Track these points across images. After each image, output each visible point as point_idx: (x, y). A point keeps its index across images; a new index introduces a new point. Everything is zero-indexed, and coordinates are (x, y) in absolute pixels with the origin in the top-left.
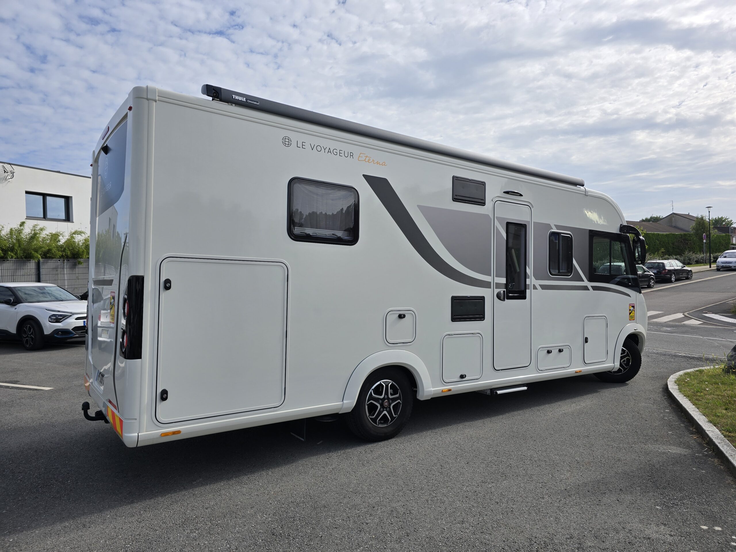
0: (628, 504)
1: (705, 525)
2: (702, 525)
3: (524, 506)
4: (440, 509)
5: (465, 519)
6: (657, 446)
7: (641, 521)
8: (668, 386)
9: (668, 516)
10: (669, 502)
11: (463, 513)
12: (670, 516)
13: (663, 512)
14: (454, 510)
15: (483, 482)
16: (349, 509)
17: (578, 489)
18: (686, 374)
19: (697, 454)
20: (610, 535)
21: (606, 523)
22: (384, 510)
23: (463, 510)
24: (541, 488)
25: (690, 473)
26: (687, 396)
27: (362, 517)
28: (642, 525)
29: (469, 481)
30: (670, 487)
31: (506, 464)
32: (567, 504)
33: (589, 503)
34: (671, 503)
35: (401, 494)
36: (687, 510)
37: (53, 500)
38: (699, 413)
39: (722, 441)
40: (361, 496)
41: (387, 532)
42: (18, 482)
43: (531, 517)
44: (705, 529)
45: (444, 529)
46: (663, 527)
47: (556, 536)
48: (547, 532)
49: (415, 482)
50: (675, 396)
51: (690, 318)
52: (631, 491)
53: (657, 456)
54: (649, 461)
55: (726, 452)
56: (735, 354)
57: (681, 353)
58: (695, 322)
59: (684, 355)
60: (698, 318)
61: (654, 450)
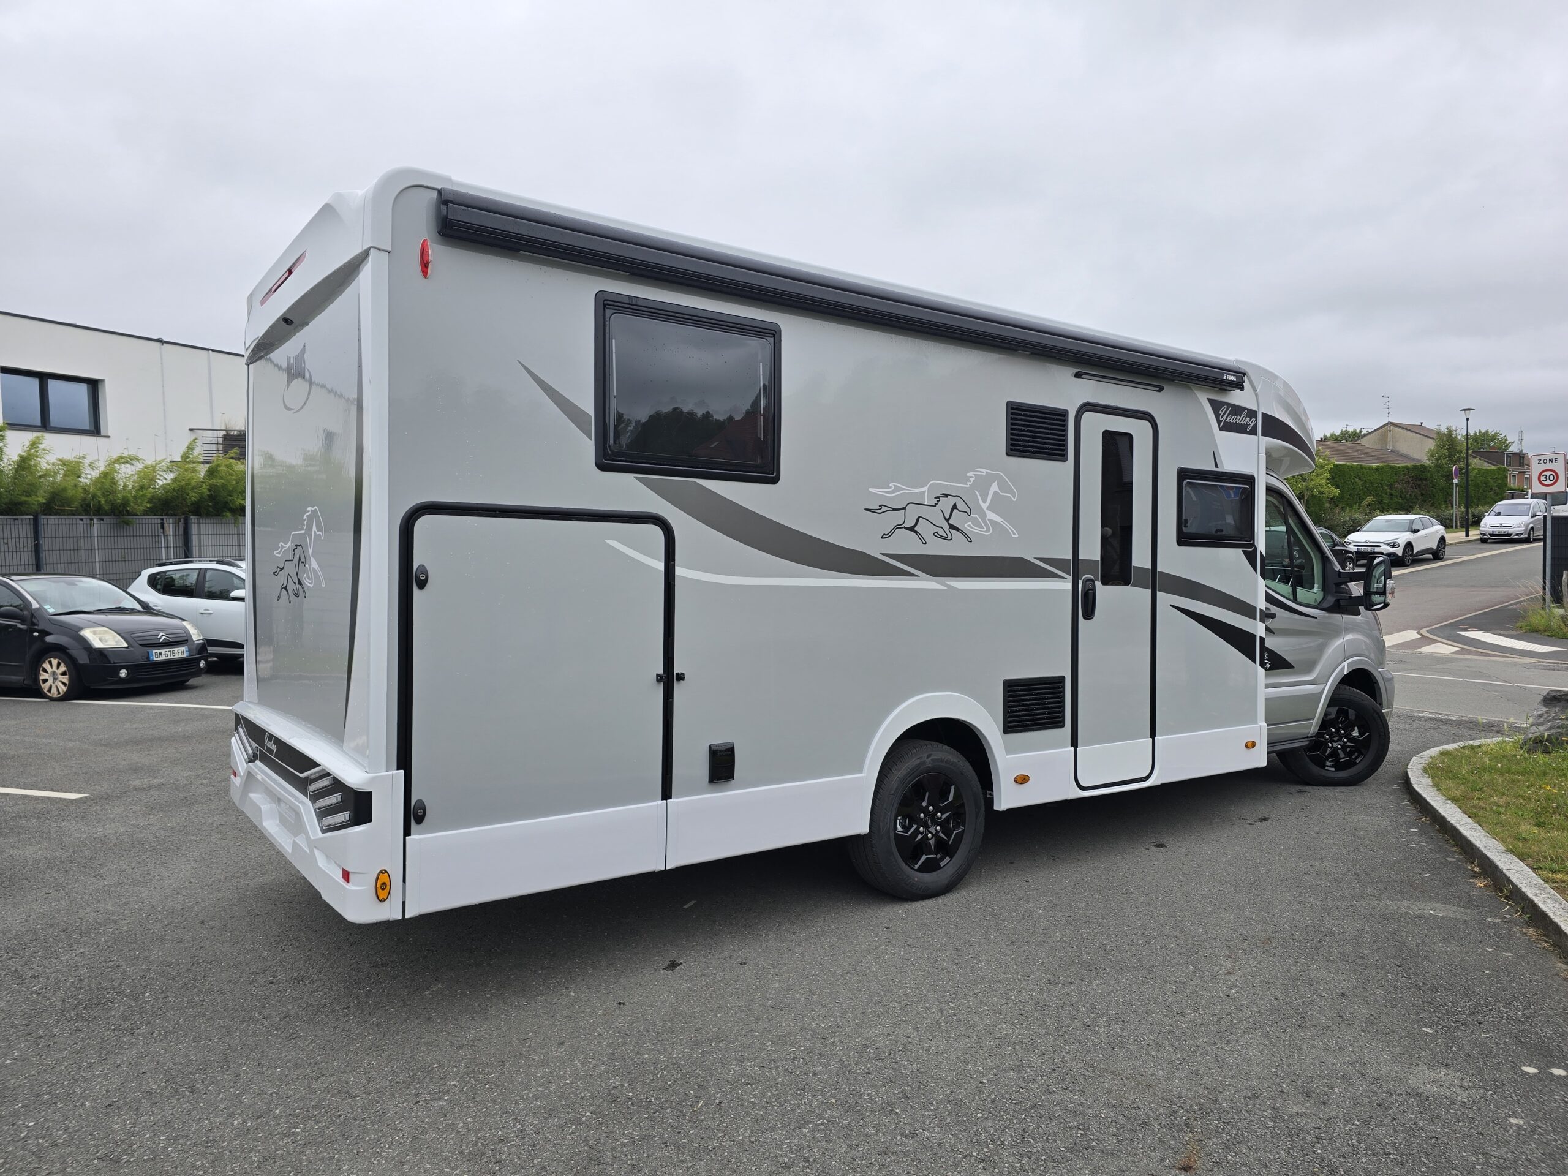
0: (1364, 1025)
1: (1530, 1066)
2: (1524, 1066)
4: (967, 1040)
5: (1024, 1062)
6: (1405, 903)
7: (1395, 1060)
8: (1409, 779)
9: (1451, 1047)
10: (1449, 1018)
11: (1017, 1047)
12: (1454, 1049)
13: (1440, 1040)
15: (1051, 982)
16: (773, 1043)
17: (1254, 994)
18: (1442, 754)
19: (1489, 919)
20: (1336, 1090)
21: (1323, 1064)
22: (848, 1044)
25: (1482, 957)
26: (1455, 800)
27: (801, 1060)
28: (1400, 1068)
29: (1020, 981)
30: (1445, 987)
31: (1094, 945)
32: (1235, 1026)
33: (1282, 1024)
34: (1452, 1020)
35: (879, 1009)
36: (1488, 1035)
37: (116, 1036)
38: (1484, 833)
39: (1542, 892)
40: (793, 1015)
41: (860, 1091)
42: (33, 997)
43: (1164, 1055)
44: (1533, 1074)
45: (983, 1083)
46: (1444, 1070)
47: (1222, 1093)
48: (1203, 1086)
49: (905, 985)
50: (1428, 799)
51: (1434, 640)
52: (1366, 997)
53: (1408, 923)
54: (1391, 934)
55: (1554, 914)
56: (1546, 712)
57: (1423, 712)
58: (1443, 648)
59: (1430, 716)
60: (1450, 640)
61: (1400, 911)
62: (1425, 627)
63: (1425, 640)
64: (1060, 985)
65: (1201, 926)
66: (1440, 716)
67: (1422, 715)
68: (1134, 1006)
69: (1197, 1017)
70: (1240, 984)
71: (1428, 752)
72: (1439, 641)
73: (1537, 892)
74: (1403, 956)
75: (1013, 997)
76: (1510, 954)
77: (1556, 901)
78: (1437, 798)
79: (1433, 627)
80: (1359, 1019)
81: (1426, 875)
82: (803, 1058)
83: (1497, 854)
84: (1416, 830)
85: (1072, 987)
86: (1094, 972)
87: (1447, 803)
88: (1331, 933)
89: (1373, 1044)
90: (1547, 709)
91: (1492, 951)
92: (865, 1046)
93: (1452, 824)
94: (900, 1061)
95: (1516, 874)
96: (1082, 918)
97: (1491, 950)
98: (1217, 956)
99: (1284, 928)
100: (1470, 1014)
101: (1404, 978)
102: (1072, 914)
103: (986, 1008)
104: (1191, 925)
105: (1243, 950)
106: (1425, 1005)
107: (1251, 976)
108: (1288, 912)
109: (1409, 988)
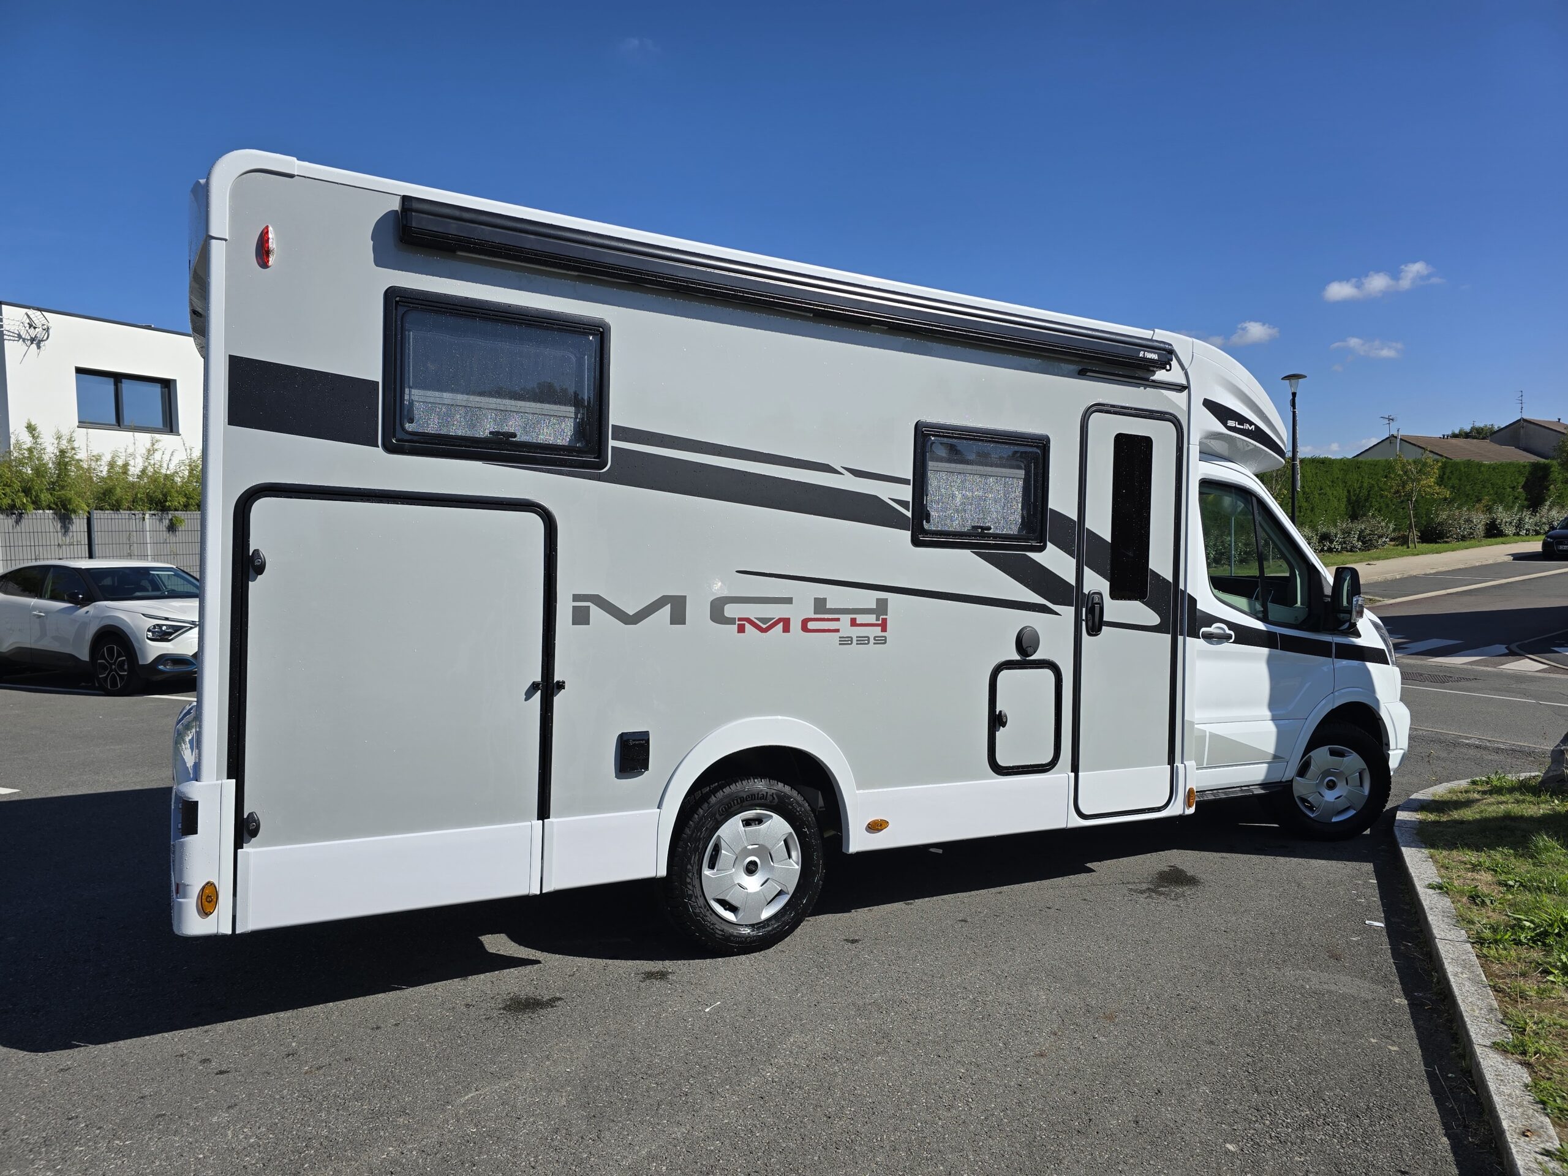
0: (1157, 1135)
3: (890, 1129)
4: (676, 1129)
6: (1308, 973)
10: (1268, 1132)
13: (1239, 1162)
14: (710, 1132)
19: (1397, 1000)
23: (731, 1134)
24: (961, 1078)
30: (1289, 1089)
32: (1000, 1128)
34: (1270, 1135)
36: (1302, 1159)
39: (1467, 971)
51: (1521, 654)
52: (1183, 1096)
53: (1295, 1000)
54: (1266, 1014)
55: (1463, 1001)
57: (1471, 738)
58: (1529, 666)
59: (1478, 743)
60: (1542, 657)
61: (1295, 984)
62: (1517, 642)
63: (1511, 656)
65: (1048, 992)
66: (1488, 744)
67: (1467, 741)
68: (899, 1094)
69: (963, 1112)
70: (1045, 1070)
72: (1527, 657)
73: (1460, 970)
74: (1264, 1043)
75: (768, 1074)
76: (1396, 1048)
77: (1477, 983)
79: (1526, 642)
80: (1156, 1126)
81: (1354, 939)
82: (475, 1143)
83: (1440, 919)
84: (1376, 881)
89: (1151, 1162)
91: (1376, 1043)
92: (557, 1131)
94: (580, 1152)
95: (1447, 946)
96: (917, 976)
97: (1375, 1041)
98: (1041, 1032)
99: (1143, 1000)
102: (909, 971)
103: (728, 1087)
104: (1036, 990)
105: (1077, 1025)
106: (1250, 1112)
107: (1064, 1060)
108: (1161, 979)
109: (1244, 1087)
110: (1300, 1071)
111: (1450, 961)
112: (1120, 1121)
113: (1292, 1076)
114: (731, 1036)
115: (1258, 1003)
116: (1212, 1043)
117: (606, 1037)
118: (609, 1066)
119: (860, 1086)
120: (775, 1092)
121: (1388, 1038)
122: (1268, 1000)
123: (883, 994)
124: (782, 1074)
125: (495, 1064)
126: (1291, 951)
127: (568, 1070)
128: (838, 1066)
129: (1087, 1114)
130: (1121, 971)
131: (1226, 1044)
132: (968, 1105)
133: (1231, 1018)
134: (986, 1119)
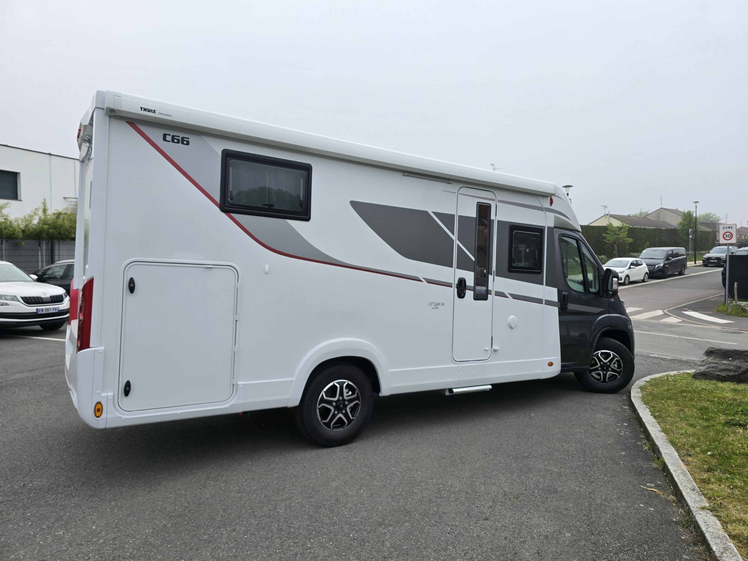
8: (631, 394)
18: (652, 379)
26: (650, 407)
50: (637, 407)
51: (669, 315)
52: (559, 538)
54: (590, 493)
55: (681, 484)
56: (706, 359)
57: (654, 354)
58: (673, 320)
59: (657, 356)
60: (678, 316)
61: (600, 477)
62: (667, 309)
63: (666, 315)
64: (384, 526)
65: (484, 485)
66: (662, 357)
67: (653, 355)
68: (419, 543)
69: (453, 552)
70: (489, 527)
71: (645, 378)
72: (672, 316)
73: (676, 469)
74: (591, 509)
76: (652, 509)
77: (685, 475)
78: (642, 406)
79: (671, 309)
80: (548, 555)
81: (622, 453)
83: (662, 443)
84: (627, 424)
85: (390, 528)
86: (407, 518)
87: (646, 409)
88: (556, 492)
90: (707, 358)
91: (643, 507)
93: (644, 422)
95: (668, 457)
98: (484, 507)
99: (531, 488)
100: (616, 553)
101: (586, 525)
104: (479, 485)
105: (501, 502)
106: (591, 545)
107: (498, 522)
108: (537, 476)
109: (586, 532)
110: (611, 522)
111: (671, 464)
112: (530, 553)
113: (608, 526)
114: (330, 515)
115: (585, 488)
116: (567, 509)
117: (264, 518)
118: (267, 534)
119: (399, 540)
120: (356, 545)
121: (648, 504)
122: (589, 486)
123: (404, 489)
124: (359, 535)
125: (206, 535)
126: (595, 460)
127: (246, 537)
128: (387, 529)
129: (514, 550)
130: (517, 473)
131: (574, 509)
132: (455, 548)
133: (574, 496)
134: (465, 555)
